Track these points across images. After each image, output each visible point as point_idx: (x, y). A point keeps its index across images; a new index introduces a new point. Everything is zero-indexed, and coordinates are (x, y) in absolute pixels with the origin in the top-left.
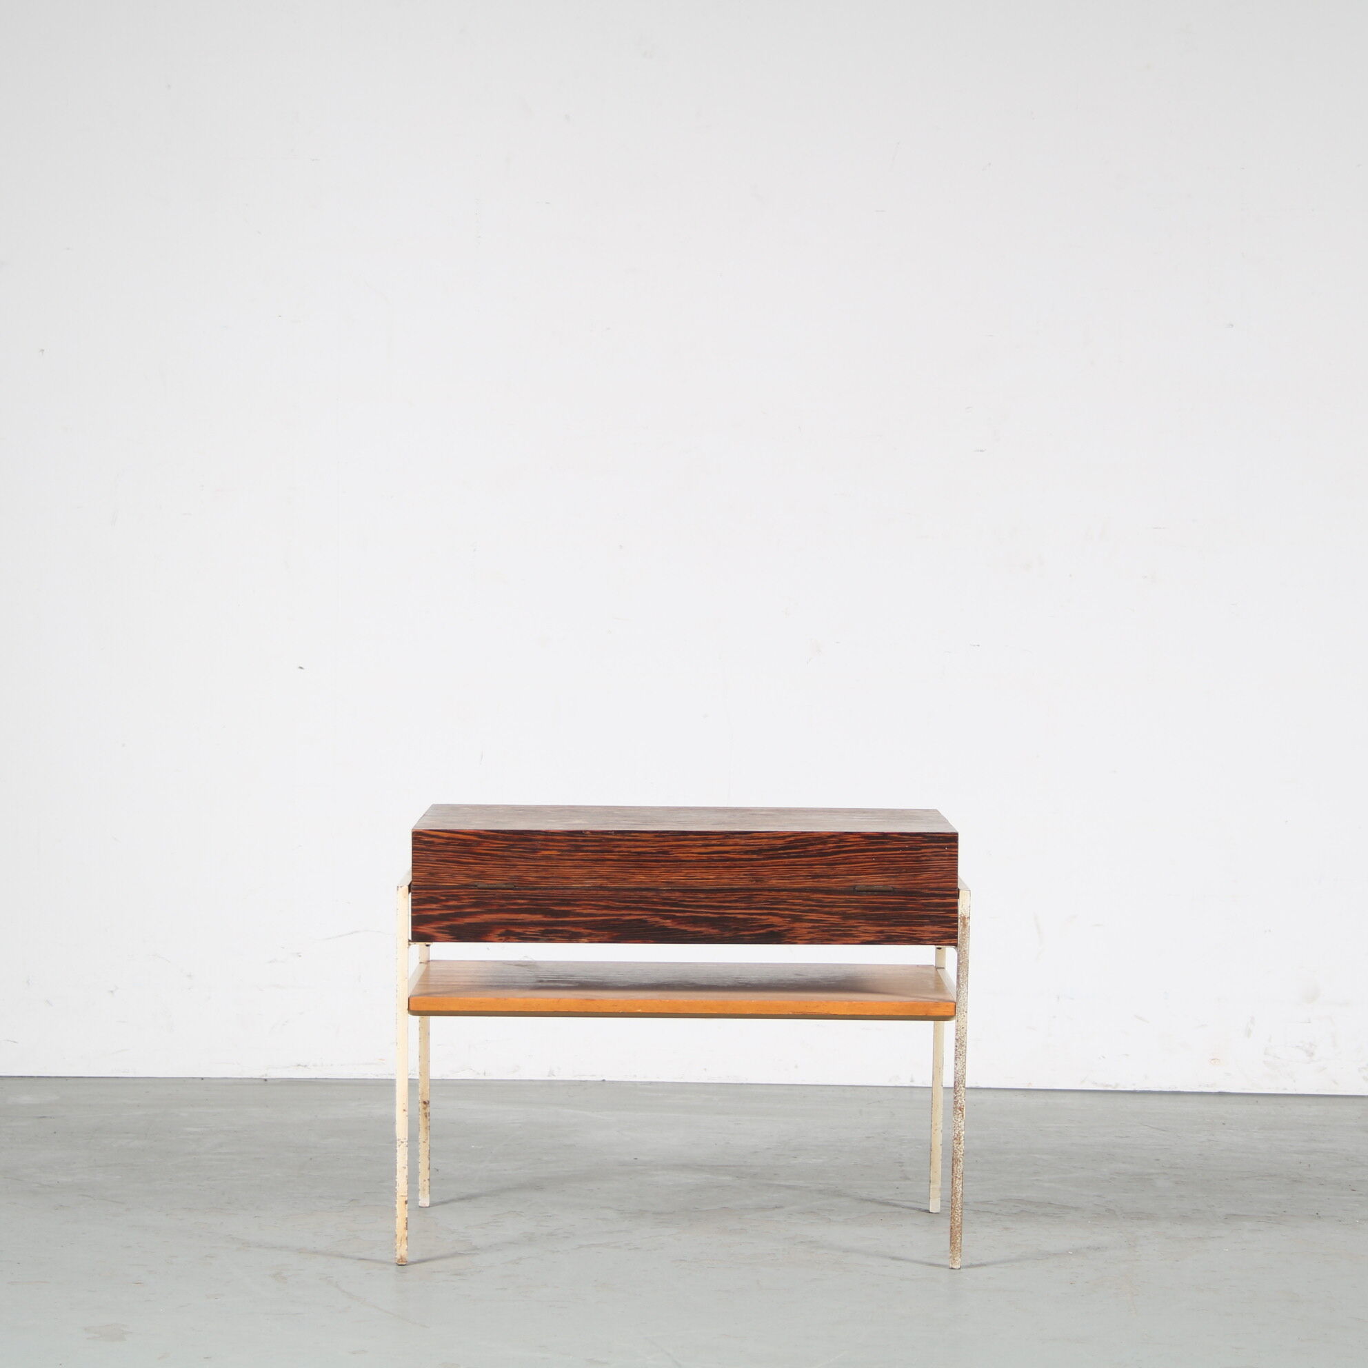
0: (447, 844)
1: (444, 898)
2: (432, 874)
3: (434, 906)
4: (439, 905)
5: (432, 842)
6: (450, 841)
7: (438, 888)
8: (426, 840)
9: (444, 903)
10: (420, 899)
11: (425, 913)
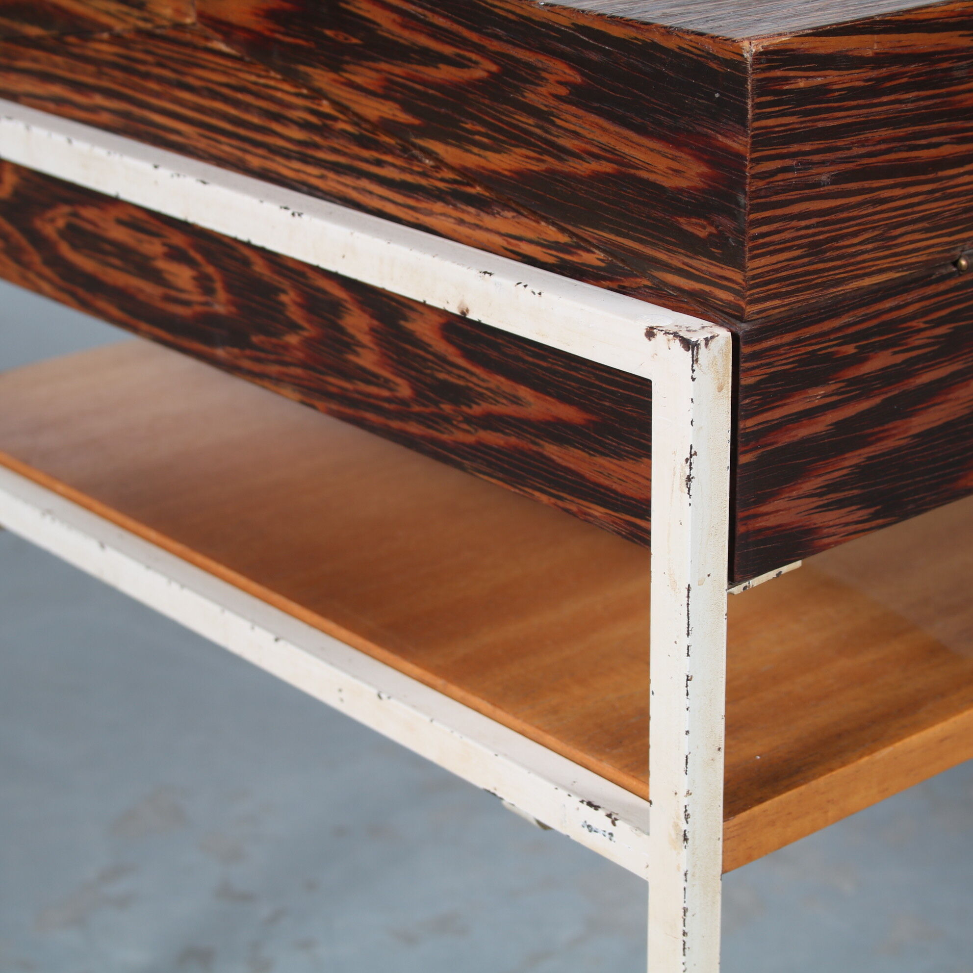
0: (873, 90)
1: (850, 349)
2: (815, 249)
3: (817, 395)
4: (832, 387)
5: (820, 93)
6: (884, 71)
7: (834, 309)
8: (802, 84)
9: (852, 373)
10: (772, 377)
11: (784, 439)
